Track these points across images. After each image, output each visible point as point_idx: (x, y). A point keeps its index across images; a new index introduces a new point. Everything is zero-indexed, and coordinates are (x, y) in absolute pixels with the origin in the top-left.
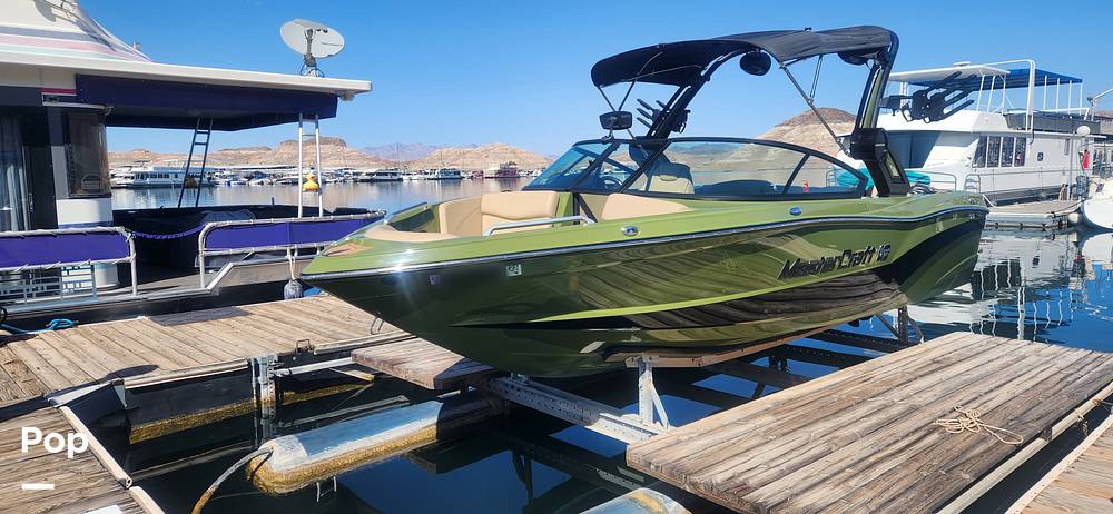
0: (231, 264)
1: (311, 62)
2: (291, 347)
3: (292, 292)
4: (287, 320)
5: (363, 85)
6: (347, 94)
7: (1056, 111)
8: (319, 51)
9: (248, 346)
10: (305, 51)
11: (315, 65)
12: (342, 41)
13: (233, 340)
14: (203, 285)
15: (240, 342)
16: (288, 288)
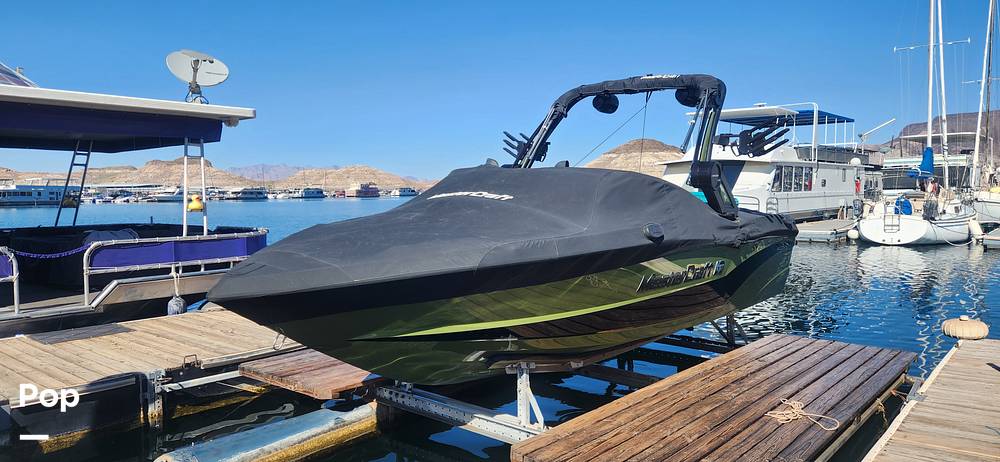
0: (115, 282)
1: (195, 89)
2: (177, 362)
3: (176, 308)
4: (171, 336)
5: (247, 111)
6: (231, 121)
7: (835, 145)
8: (203, 80)
9: (134, 362)
10: (191, 80)
11: (200, 93)
12: (226, 71)
13: (118, 356)
14: (86, 304)
15: (127, 359)
16: (173, 305)
